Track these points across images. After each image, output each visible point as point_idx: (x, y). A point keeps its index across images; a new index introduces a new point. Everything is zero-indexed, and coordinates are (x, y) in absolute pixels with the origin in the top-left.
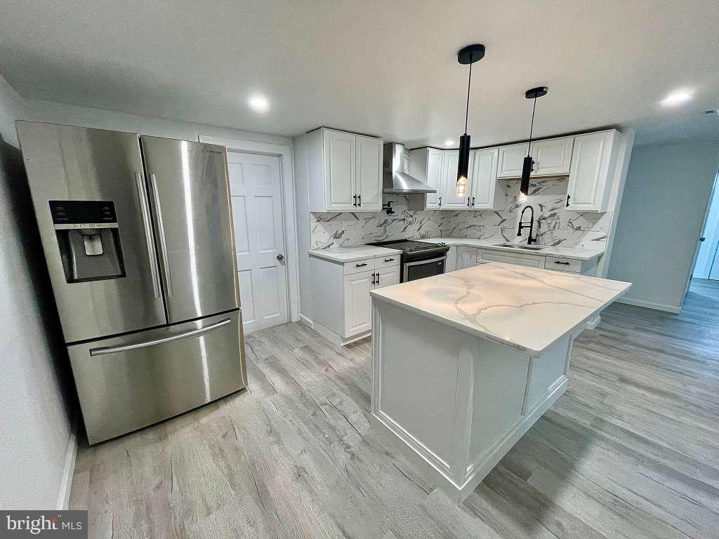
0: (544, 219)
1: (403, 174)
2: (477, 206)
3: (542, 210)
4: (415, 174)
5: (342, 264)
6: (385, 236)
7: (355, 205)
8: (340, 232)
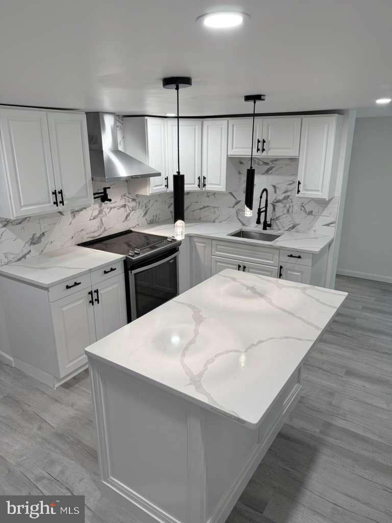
0: (279, 201)
1: (116, 152)
2: (209, 187)
3: (275, 192)
4: (133, 151)
5: (46, 288)
6: (102, 229)
7: (56, 203)
8: (38, 235)
